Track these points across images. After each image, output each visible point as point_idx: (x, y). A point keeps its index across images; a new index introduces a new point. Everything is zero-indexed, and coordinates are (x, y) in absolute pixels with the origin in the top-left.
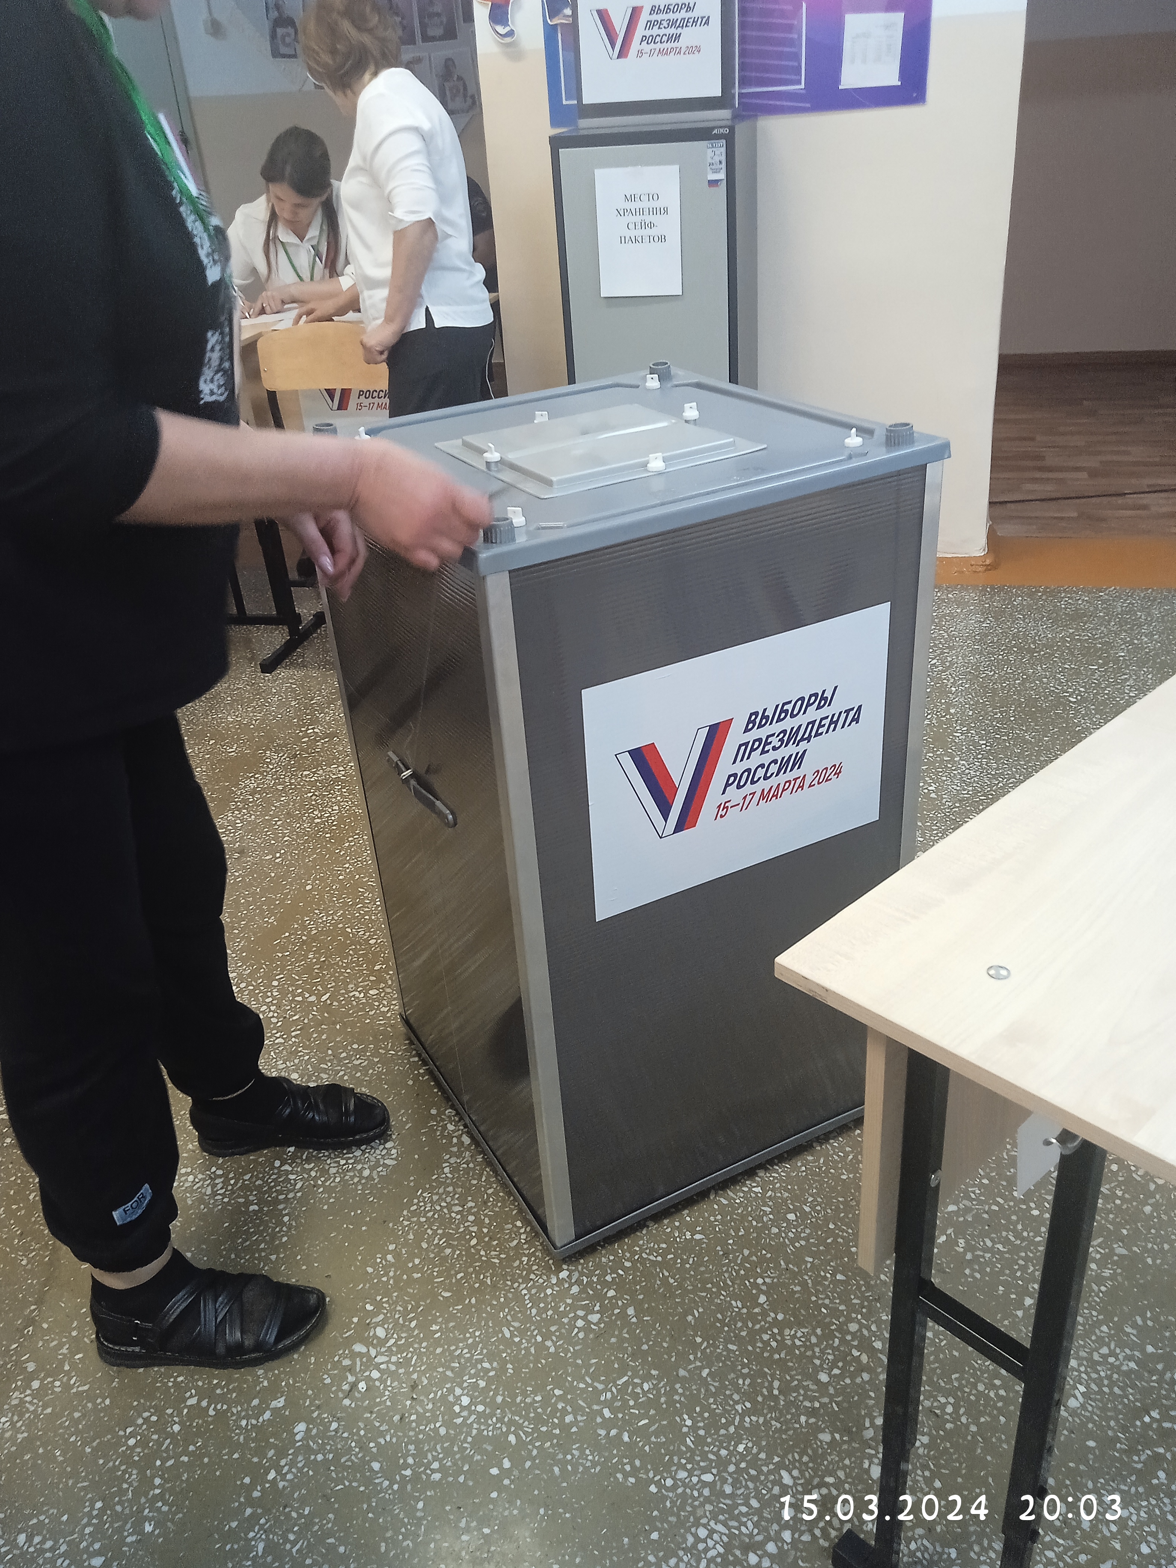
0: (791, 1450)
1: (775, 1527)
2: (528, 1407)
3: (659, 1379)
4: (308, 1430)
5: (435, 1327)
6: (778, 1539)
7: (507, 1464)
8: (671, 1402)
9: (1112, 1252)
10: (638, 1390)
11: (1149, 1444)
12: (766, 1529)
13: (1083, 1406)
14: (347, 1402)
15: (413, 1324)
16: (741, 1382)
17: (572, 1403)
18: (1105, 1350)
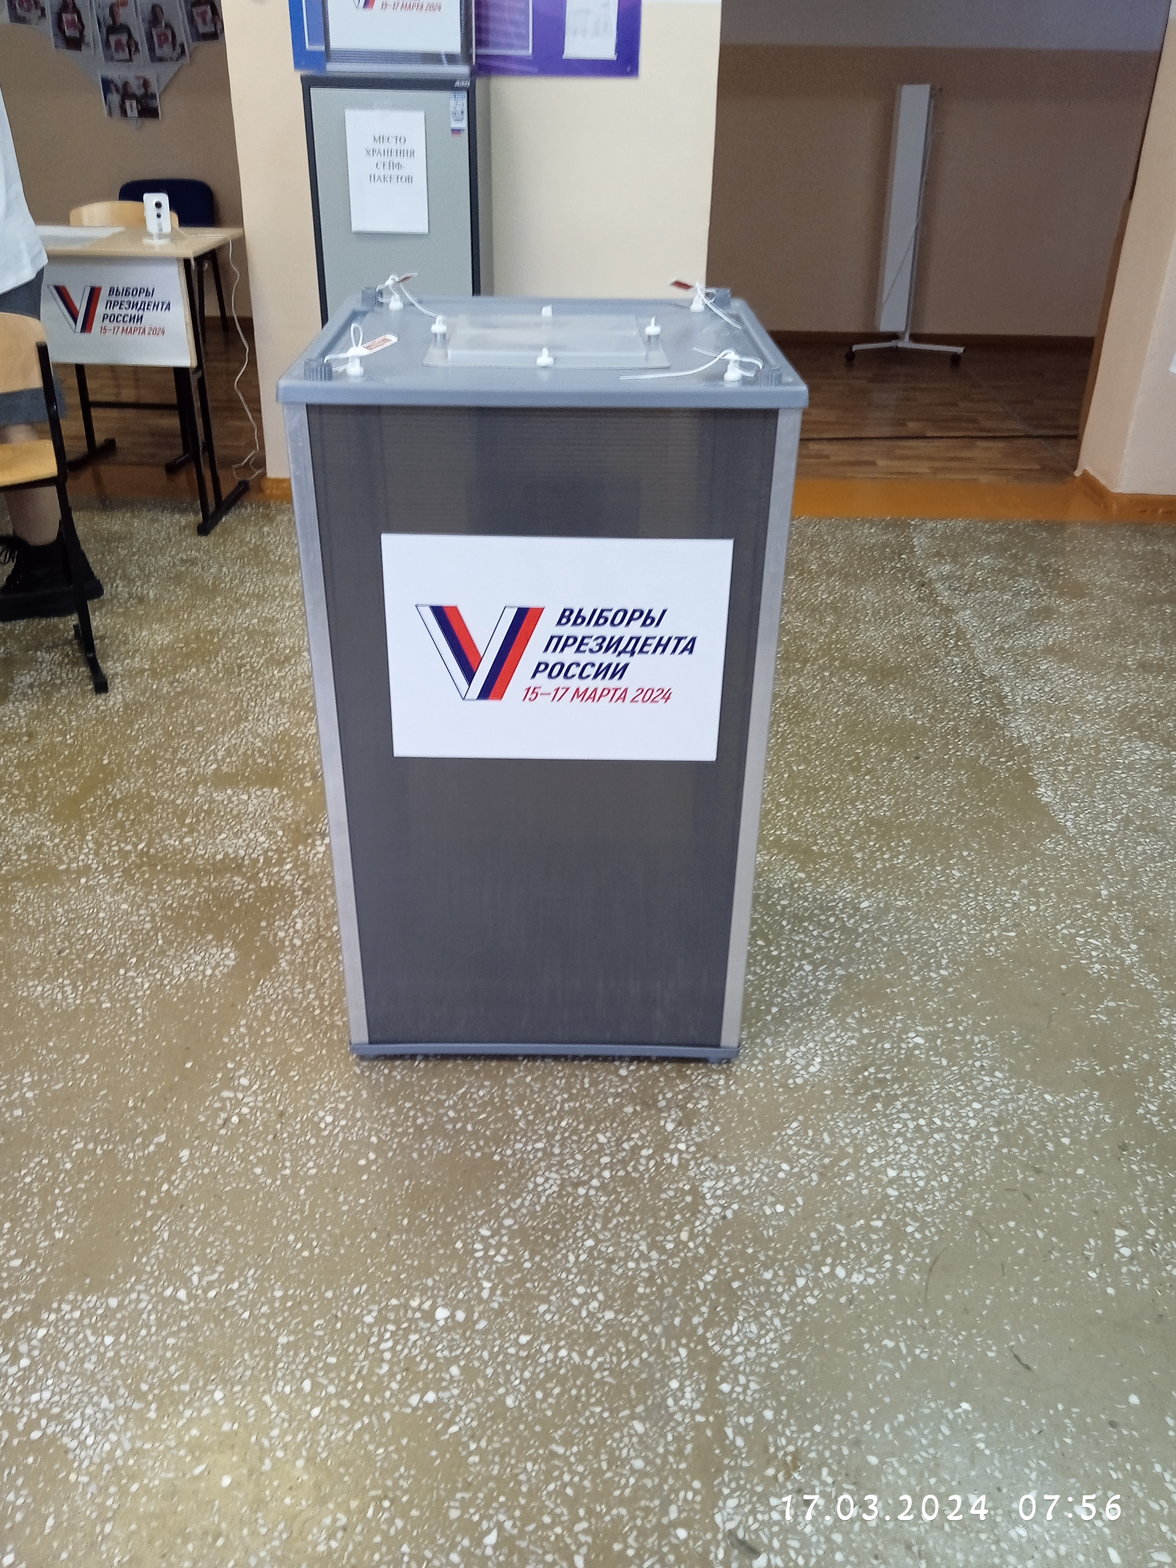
0: (604, 1120)
1: (597, 1170)
2: (384, 1117)
3: (492, 1087)
4: (191, 1155)
5: (292, 1073)
6: (599, 1176)
7: (372, 1156)
8: (503, 1101)
9: (834, 974)
10: (475, 1096)
11: (868, 1088)
12: (590, 1172)
13: (820, 1071)
14: (223, 1132)
15: (273, 1073)
16: (558, 1082)
17: (422, 1109)
18: (833, 1035)
